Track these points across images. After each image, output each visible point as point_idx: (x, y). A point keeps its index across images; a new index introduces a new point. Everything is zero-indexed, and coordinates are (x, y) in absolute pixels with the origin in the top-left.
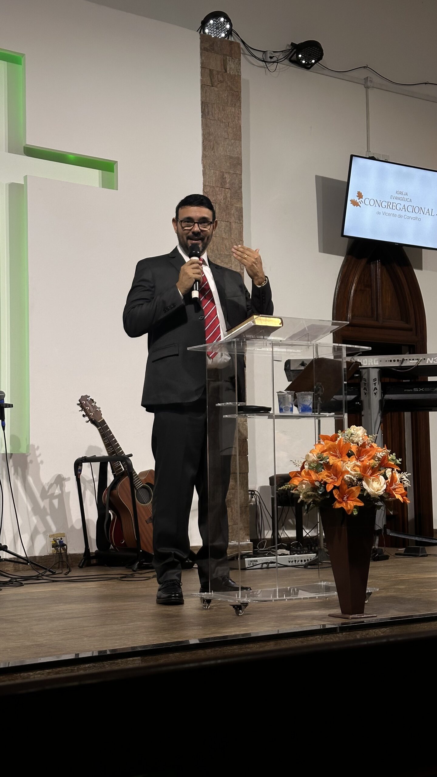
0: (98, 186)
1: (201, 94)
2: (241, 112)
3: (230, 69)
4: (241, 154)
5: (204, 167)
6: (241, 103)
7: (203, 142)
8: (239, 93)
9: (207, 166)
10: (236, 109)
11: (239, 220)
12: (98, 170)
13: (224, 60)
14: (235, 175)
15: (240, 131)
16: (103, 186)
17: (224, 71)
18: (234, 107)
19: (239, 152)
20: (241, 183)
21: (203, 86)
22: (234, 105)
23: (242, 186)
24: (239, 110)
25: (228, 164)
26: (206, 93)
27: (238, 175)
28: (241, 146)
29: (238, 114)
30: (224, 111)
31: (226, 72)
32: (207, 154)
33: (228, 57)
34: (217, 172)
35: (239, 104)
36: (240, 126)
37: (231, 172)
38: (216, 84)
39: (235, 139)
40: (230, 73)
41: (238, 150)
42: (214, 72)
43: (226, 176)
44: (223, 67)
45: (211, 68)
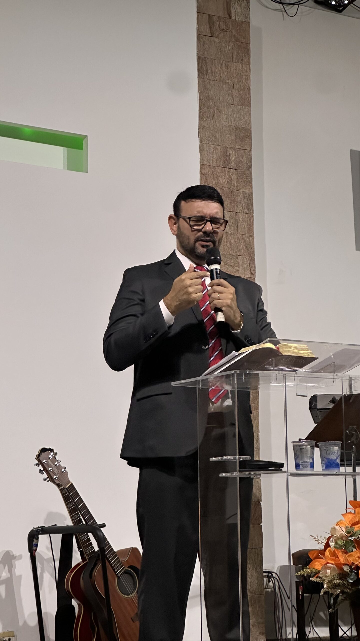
0: (62, 168)
1: (198, 46)
2: (250, 69)
3: (235, 14)
4: (250, 123)
5: (201, 141)
6: (249, 58)
7: (200, 109)
8: (247, 46)
9: (206, 140)
10: (244, 65)
11: (248, 209)
12: (62, 148)
13: (227, 3)
14: (242, 151)
15: (249, 94)
16: (69, 169)
17: (227, 16)
18: (241, 63)
19: (248, 122)
20: (251, 162)
21: (200, 36)
22: (240, 60)
23: (251, 165)
24: (248, 66)
25: (233, 138)
26: (203, 45)
27: (247, 151)
28: (250, 114)
29: (247, 72)
30: (228, 68)
31: (230, 17)
32: (205, 124)
34: (219, 148)
35: (247, 59)
36: (249, 89)
37: (237, 147)
38: (217, 34)
39: (243, 105)
40: (235, 19)
41: (246, 118)
42: (215, 18)
43: (231, 152)
44: (226, 12)
45: (210, 13)
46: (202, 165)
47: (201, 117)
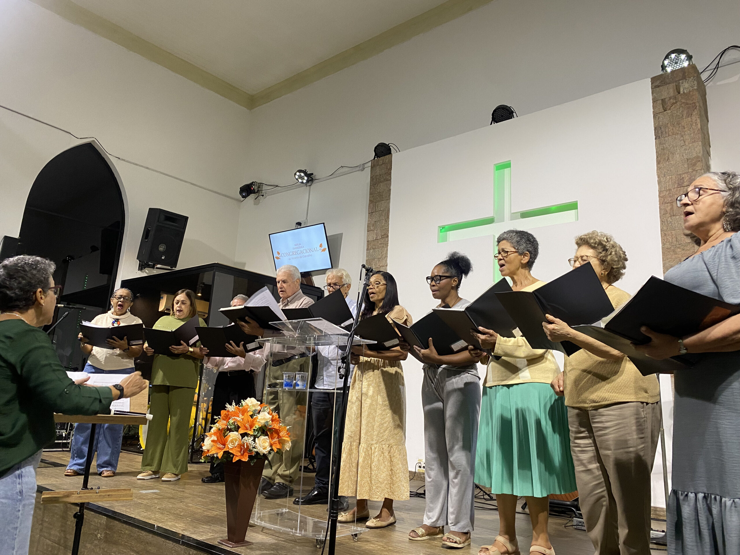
1: (654, 122)
3: (684, 89)
4: (700, 152)
5: (659, 177)
7: (657, 157)
8: (696, 104)
9: (662, 175)
13: (676, 86)
14: (694, 172)
15: (699, 133)
18: (690, 117)
19: (698, 152)
21: (655, 115)
25: (686, 166)
26: (658, 119)
27: (699, 170)
30: (679, 124)
31: (679, 93)
32: (661, 166)
33: (680, 82)
34: (674, 177)
35: (696, 112)
36: (699, 130)
37: (690, 171)
38: (669, 107)
39: (694, 142)
40: (684, 92)
41: (697, 150)
42: (667, 100)
44: (676, 91)
45: (663, 98)
46: (660, 192)
47: (658, 162)
